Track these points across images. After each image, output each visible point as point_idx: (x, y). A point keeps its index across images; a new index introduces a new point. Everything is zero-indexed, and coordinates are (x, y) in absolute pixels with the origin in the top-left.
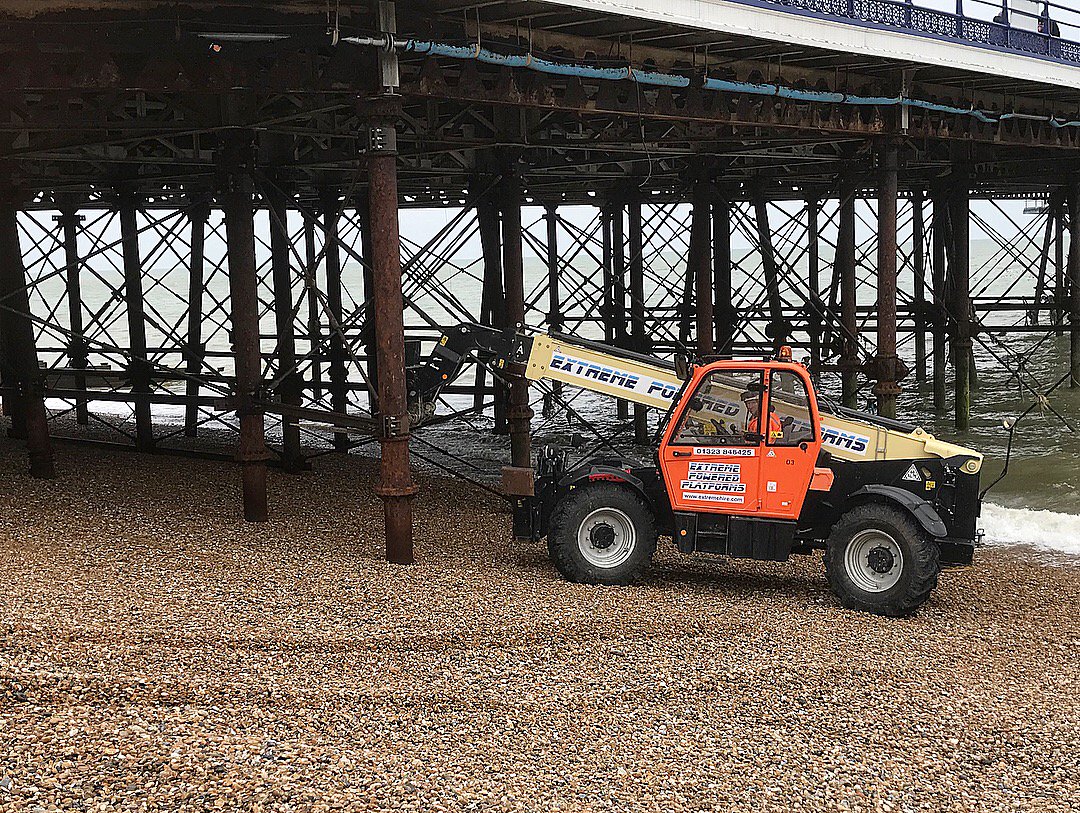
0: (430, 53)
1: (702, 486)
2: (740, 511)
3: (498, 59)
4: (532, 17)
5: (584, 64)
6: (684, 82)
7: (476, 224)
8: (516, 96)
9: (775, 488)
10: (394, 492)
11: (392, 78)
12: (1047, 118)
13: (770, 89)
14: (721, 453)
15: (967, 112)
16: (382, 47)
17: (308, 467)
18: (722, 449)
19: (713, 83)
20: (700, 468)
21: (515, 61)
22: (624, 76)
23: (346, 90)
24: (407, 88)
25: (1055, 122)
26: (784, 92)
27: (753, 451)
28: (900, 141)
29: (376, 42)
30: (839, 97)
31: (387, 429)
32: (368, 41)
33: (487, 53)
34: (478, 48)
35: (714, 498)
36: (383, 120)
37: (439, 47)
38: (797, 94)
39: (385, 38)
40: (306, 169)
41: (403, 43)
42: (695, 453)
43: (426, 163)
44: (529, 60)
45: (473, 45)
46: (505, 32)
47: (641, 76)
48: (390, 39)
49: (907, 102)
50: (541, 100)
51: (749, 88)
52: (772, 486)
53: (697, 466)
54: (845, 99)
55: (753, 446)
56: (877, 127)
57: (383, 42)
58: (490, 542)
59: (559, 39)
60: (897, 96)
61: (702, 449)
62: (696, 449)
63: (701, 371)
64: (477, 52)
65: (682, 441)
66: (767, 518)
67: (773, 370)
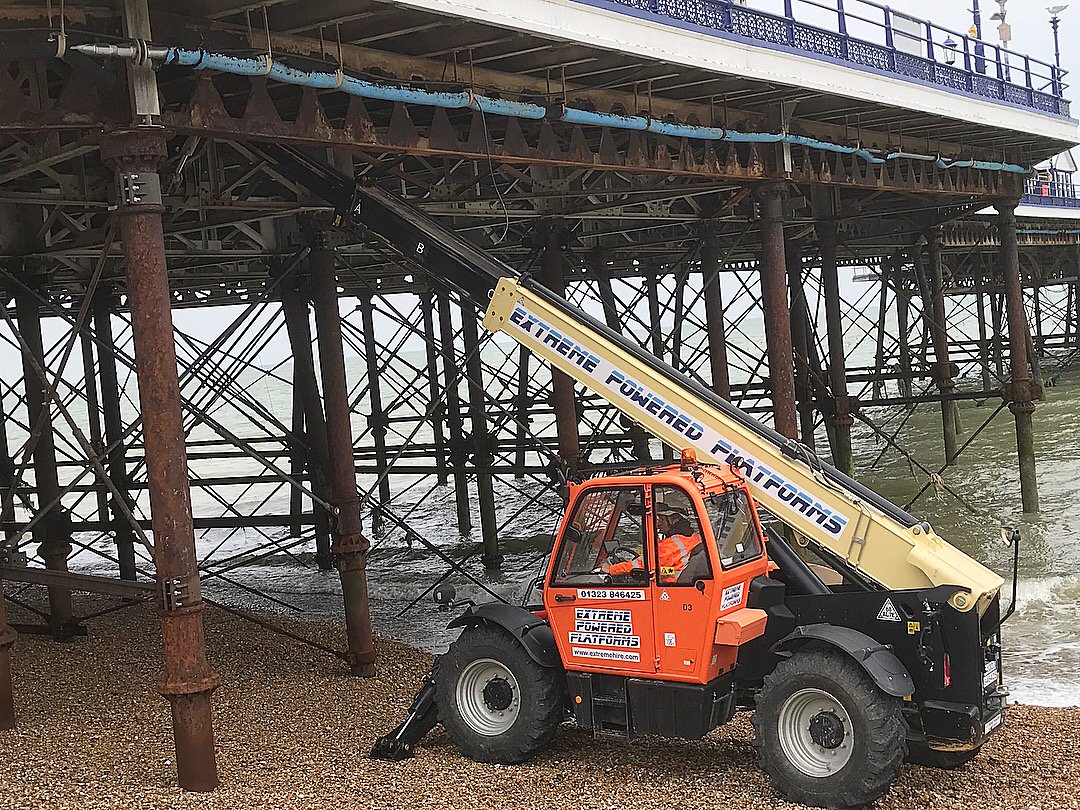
0: (201, 66)
1: (592, 640)
2: (637, 672)
3: (296, 77)
4: (340, 21)
5: (414, 87)
6: (538, 112)
7: (282, 317)
8: (324, 131)
9: (673, 641)
10: (183, 688)
11: (148, 103)
12: (933, 158)
13: (640, 123)
14: (608, 597)
15: (854, 150)
16: (132, 59)
17: (83, 632)
18: (608, 592)
19: (573, 115)
20: (587, 616)
21: (321, 80)
22: (465, 103)
23: (81, 123)
24: (173, 119)
25: (942, 163)
26: (657, 126)
27: (642, 593)
28: (784, 186)
29: (122, 52)
30: (716, 133)
31: (169, 597)
32: (111, 50)
33: (282, 68)
34: (270, 61)
35: (606, 654)
36: (139, 162)
37: (214, 58)
38: (671, 129)
39: (135, 45)
40: (61, 256)
41: (162, 53)
42: (580, 596)
43: (214, 245)
44: (338, 80)
45: (262, 57)
46: (306, 47)
47: (486, 105)
48: (143, 47)
49: (791, 138)
50: (358, 137)
51: (615, 120)
52: (670, 639)
53: (584, 613)
54: (725, 135)
55: (642, 586)
56: (756, 171)
57: (130, 51)
58: (326, 731)
59: (376, 58)
60: (779, 131)
61: (586, 591)
62: (580, 591)
63: (576, 489)
64: (268, 66)
65: (563, 581)
66: (670, 682)
67: (655, 486)
